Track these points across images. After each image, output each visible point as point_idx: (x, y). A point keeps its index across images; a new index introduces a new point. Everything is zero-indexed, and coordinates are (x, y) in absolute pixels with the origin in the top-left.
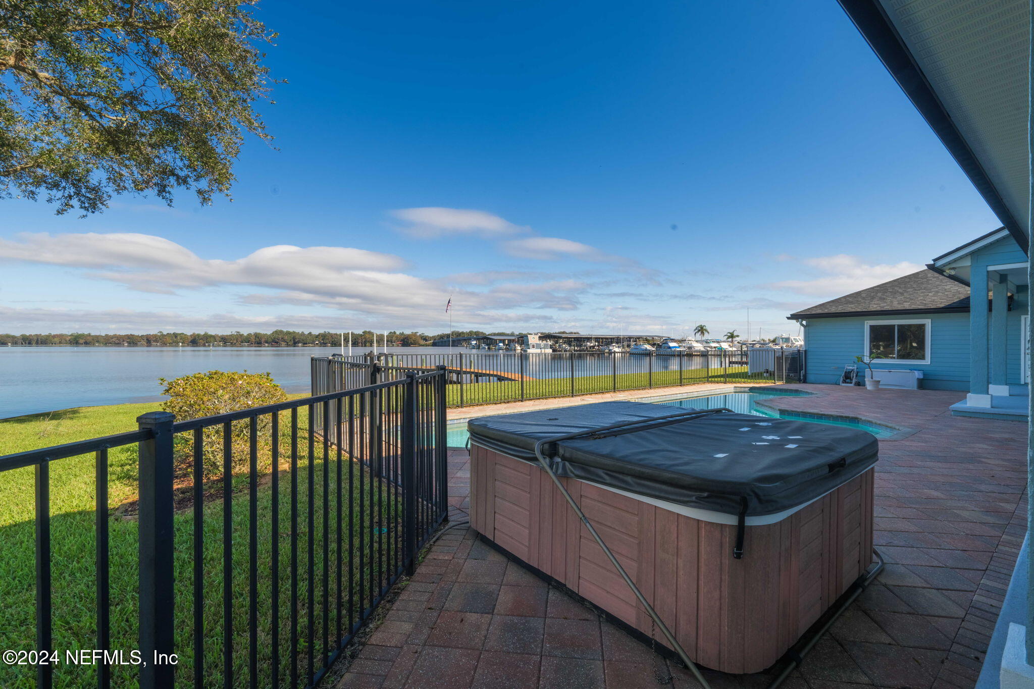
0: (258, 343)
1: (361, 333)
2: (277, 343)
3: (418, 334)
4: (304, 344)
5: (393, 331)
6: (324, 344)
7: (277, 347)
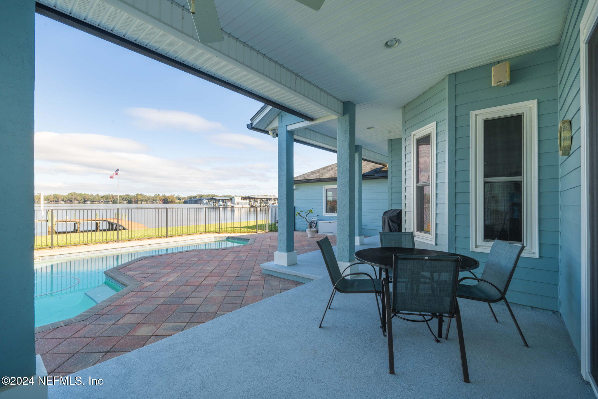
0: (56, 202)
1: (135, 195)
2: (71, 201)
3: (175, 196)
4: (92, 202)
5: (157, 194)
6: (107, 202)
7: (71, 204)
